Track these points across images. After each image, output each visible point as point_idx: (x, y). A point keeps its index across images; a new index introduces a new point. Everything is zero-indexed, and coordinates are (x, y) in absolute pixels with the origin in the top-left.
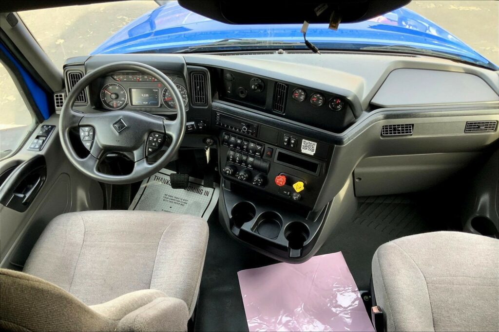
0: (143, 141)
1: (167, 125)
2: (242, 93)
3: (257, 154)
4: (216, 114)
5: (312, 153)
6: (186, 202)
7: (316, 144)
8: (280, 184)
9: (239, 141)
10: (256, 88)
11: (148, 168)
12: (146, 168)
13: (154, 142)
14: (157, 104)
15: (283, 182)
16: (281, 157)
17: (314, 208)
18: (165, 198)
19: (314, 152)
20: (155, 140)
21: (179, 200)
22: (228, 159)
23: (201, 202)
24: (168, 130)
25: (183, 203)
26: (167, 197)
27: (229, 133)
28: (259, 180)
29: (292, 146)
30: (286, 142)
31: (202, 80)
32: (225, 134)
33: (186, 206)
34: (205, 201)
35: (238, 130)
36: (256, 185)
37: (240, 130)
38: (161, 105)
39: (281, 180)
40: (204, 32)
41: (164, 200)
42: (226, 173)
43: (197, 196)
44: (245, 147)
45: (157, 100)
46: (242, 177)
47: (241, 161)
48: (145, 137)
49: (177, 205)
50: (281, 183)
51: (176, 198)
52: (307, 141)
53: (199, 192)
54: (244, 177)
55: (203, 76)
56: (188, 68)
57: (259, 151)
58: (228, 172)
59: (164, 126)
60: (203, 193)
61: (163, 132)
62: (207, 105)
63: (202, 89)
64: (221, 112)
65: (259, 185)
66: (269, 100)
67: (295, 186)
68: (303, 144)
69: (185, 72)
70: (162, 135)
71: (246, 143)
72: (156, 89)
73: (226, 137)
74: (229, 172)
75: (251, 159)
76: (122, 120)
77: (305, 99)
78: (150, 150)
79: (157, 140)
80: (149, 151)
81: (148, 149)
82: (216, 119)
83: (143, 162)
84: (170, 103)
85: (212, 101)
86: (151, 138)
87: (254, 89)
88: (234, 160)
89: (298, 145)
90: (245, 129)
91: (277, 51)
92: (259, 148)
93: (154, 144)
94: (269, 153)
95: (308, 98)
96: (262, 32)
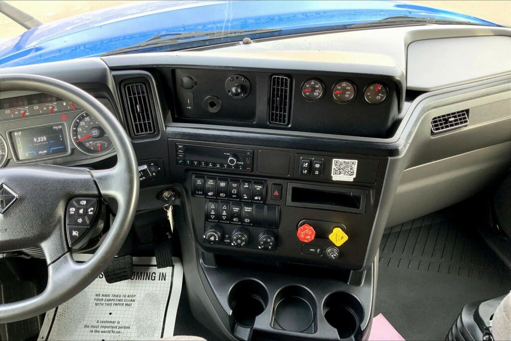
0: (57, 218)
1: (100, 178)
2: (212, 105)
3: (256, 198)
4: (177, 146)
5: (350, 179)
6: (133, 298)
7: (356, 161)
8: (307, 239)
9: (223, 184)
10: (239, 91)
11: (79, 271)
12: (76, 272)
13: (80, 216)
14: (65, 150)
15: (311, 235)
16: (299, 195)
17: (364, 264)
18: (98, 300)
19: (354, 176)
20: (81, 211)
21: (121, 298)
22: (207, 216)
23: (157, 292)
24: (105, 188)
25: (128, 301)
26: (101, 297)
27: (202, 173)
28: (269, 240)
29: (317, 173)
30: (305, 168)
31: (143, 93)
32: (196, 177)
33: (135, 305)
34: (162, 289)
35: (218, 166)
36: (266, 249)
37: (222, 165)
38: (73, 150)
39: (307, 233)
40: (115, 38)
41: (96, 304)
42: (209, 241)
43: (148, 285)
44: (234, 191)
45: (63, 143)
46: (239, 241)
47: (231, 216)
48: (60, 212)
49: (119, 307)
50: (309, 237)
51: (114, 296)
52: (340, 160)
53: (149, 277)
54: (242, 241)
55: (144, 86)
56: (114, 77)
57: (259, 193)
58: (212, 238)
59: (95, 182)
60: (157, 278)
61: (96, 192)
62: (158, 135)
63: (145, 108)
64: (184, 143)
65: (270, 247)
66: (262, 108)
67: (332, 237)
68: (334, 166)
69: (111, 84)
70: (95, 200)
71: (235, 185)
72: (57, 125)
73: (199, 182)
74: (215, 238)
75: (247, 209)
76: (5, 186)
77: (324, 94)
78: (75, 233)
79: (86, 212)
80: (72, 237)
81: (71, 233)
82: (177, 155)
83: (66, 260)
84: (87, 144)
85: (166, 127)
86: (72, 210)
87: (237, 94)
88: (218, 216)
89: (326, 168)
90: (232, 161)
91: (241, 42)
92: (259, 188)
93: (80, 221)
94: (276, 193)
95: (327, 92)
96: (200, 27)
